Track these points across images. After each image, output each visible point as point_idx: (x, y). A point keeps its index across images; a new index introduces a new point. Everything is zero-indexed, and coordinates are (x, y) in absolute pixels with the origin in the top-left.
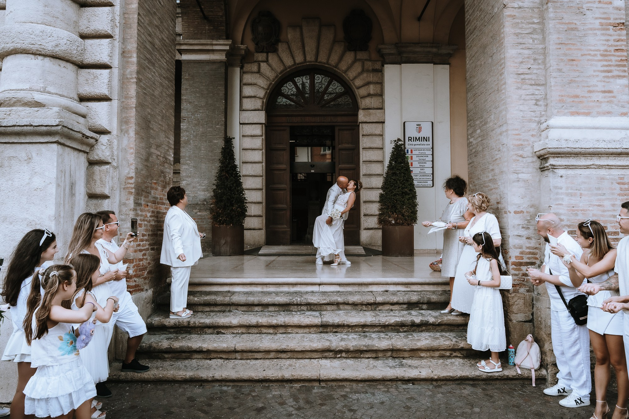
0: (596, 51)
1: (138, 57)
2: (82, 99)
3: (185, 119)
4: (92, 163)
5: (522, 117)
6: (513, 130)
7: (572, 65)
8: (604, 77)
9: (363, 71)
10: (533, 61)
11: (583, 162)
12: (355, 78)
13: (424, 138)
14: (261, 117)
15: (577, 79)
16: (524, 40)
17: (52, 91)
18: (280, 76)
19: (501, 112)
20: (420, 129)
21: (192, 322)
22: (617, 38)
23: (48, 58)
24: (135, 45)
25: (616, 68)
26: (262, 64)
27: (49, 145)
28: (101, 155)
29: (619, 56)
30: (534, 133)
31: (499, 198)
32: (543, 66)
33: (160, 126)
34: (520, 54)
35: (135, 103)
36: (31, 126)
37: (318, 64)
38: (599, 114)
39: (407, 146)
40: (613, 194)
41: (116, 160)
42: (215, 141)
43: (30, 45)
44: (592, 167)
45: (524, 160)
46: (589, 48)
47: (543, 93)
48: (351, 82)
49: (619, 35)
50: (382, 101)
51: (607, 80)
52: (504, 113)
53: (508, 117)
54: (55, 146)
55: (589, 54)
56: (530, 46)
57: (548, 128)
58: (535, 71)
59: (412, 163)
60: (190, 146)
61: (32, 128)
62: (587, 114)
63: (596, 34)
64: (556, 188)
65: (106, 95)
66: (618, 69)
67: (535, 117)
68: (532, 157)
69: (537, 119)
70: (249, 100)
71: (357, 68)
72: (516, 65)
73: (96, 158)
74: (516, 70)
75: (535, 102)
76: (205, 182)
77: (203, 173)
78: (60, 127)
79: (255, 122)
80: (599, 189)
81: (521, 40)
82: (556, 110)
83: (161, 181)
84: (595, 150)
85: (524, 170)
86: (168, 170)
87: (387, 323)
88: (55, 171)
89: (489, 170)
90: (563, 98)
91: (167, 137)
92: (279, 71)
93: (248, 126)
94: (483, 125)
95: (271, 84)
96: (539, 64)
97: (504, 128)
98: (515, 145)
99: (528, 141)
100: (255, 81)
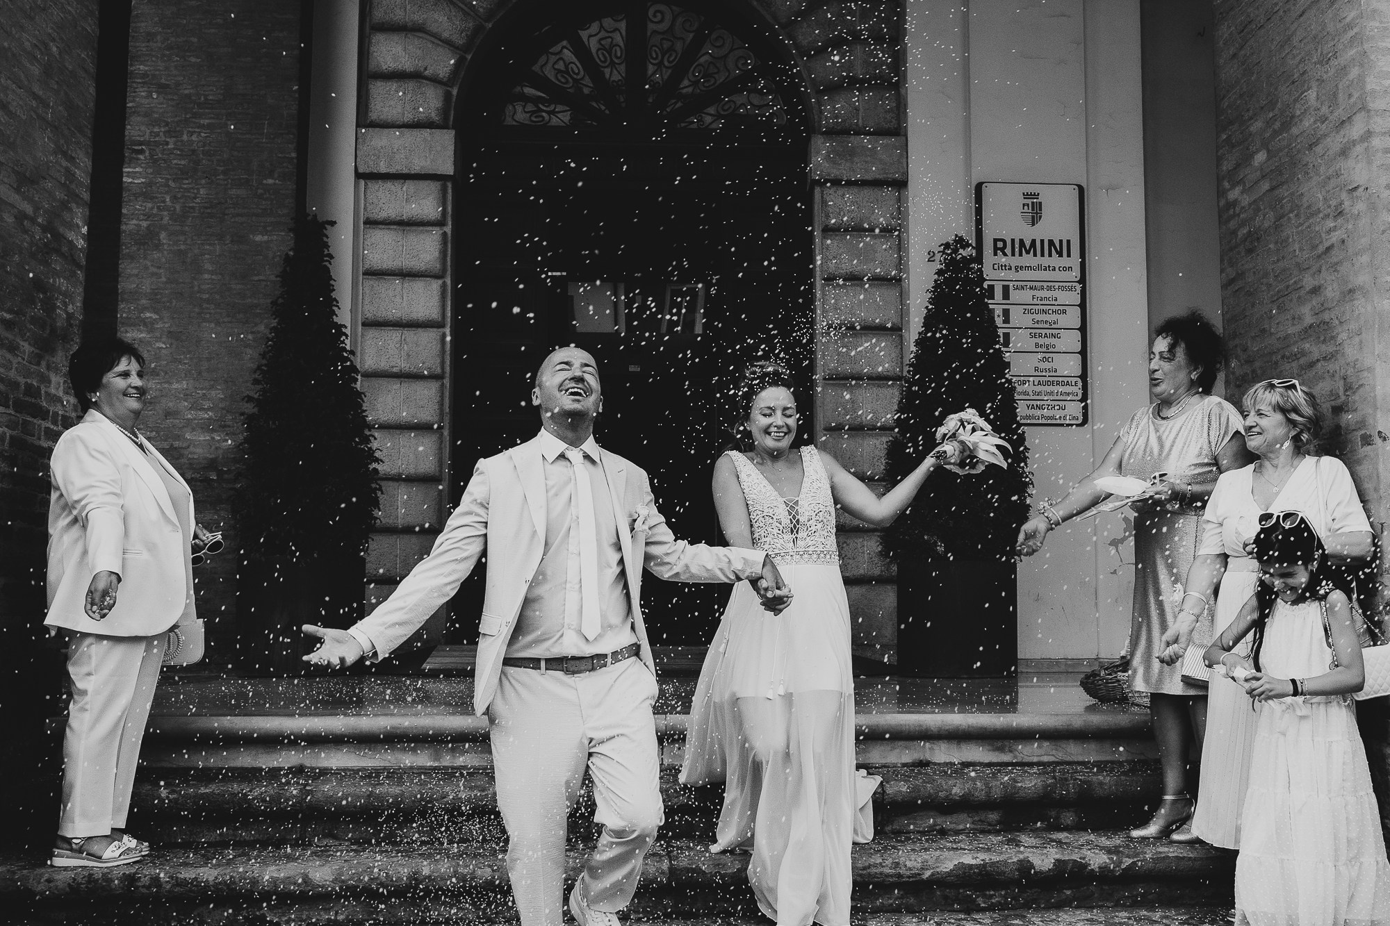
13: (1051, 243)
14: (440, 152)
19: (1344, 70)
20: (1035, 212)
21: (145, 881)
31: (1340, 392)
33: (34, 103)
39: (988, 272)
42: (261, 239)
48: (782, 33)
50: (898, 108)
52: (1354, 72)
53: (1369, 87)
59: (1007, 336)
70: (393, 85)
79: (416, 169)
83: (34, 320)
86: (62, 283)
87: (926, 876)
89: (1302, 292)
91: (65, 154)
93: (389, 185)
94: (1276, 133)
95: (478, 29)
97: (1356, 130)
100: (418, 17)
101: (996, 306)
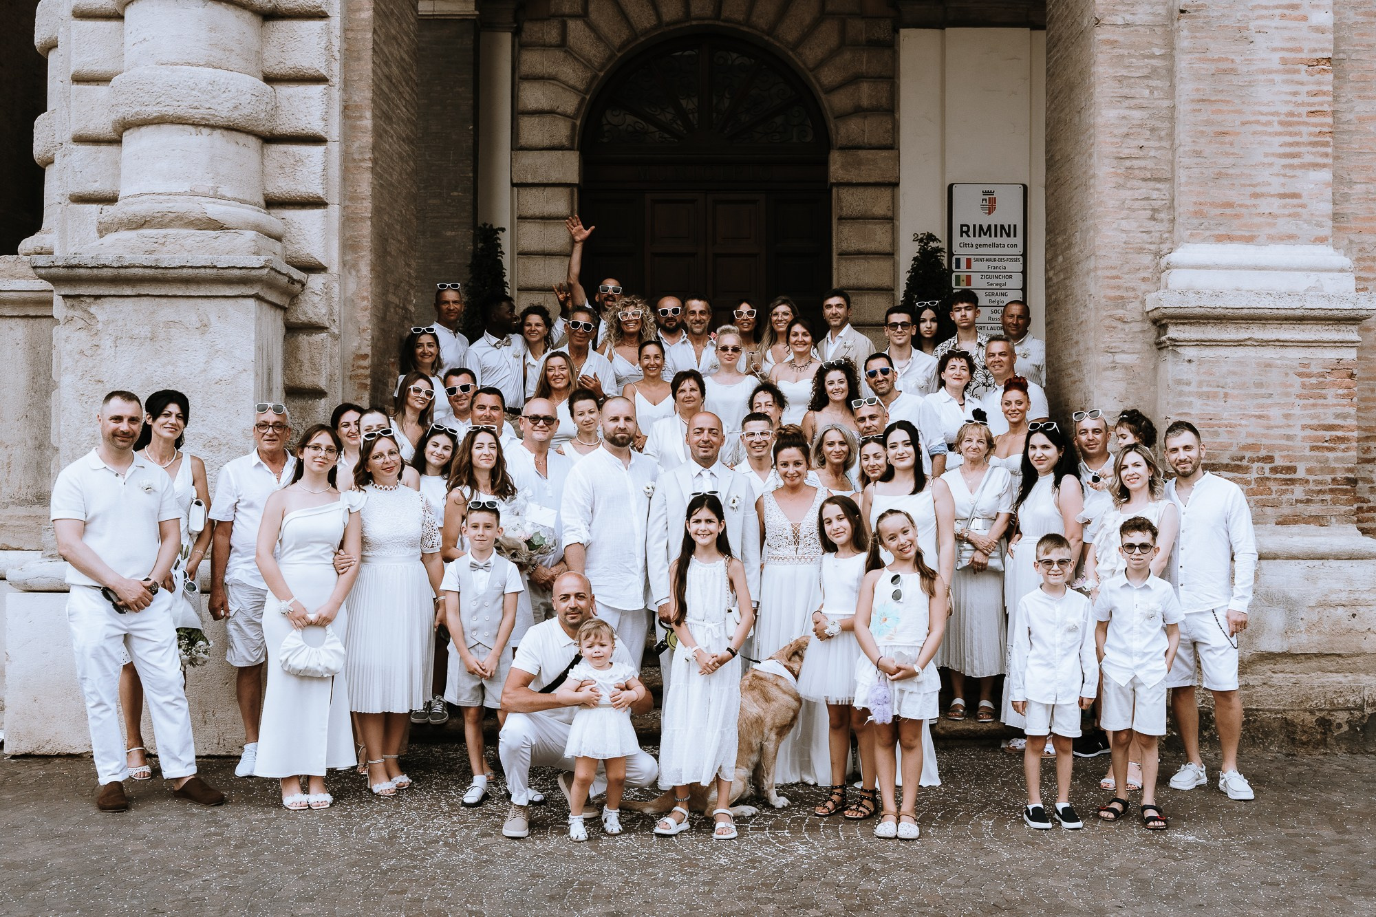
9: (842, 45)
12: (821, 64)
13: (1002, 227)
14: (568, 167)
18: (619, 55)
20: (990, 204)
26: (572, 24)
37: (721, 24)
39: (956, 249)
42: (449, 234)
48: (810, 75)
50: (893, 128)
70: (535, 120)
71: (828, 36)
79: (553, 180)
92: (617, 42)
93: (534, 191)
95: (594, 77)
100: (552, 70)
101: (962, 273)
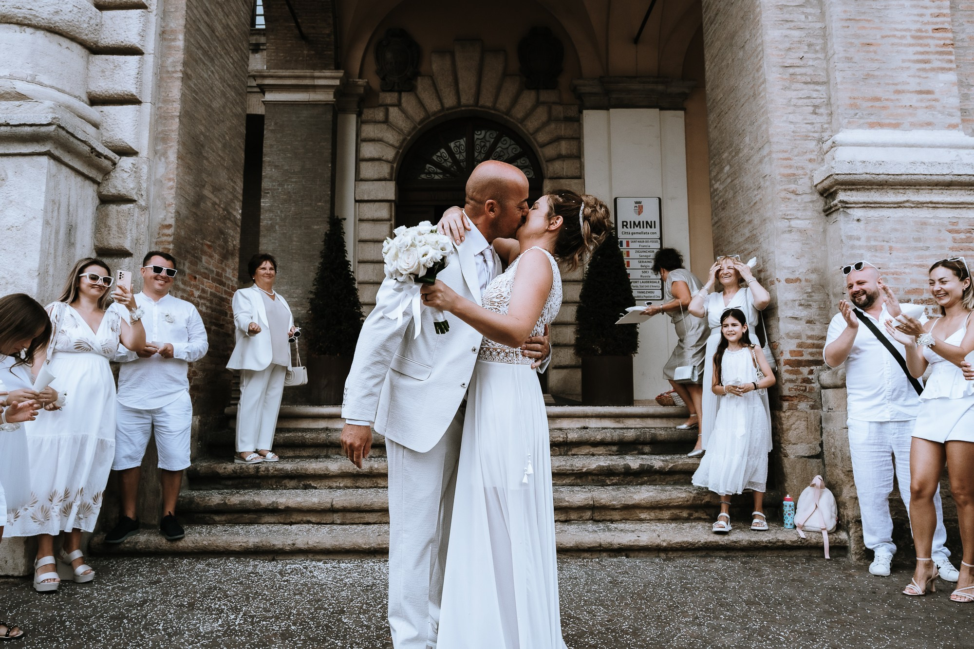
0: (905, 30)
1: (186, 40)
2: (95, 101)
3: (268, 193)
4: (105, 200)
5: (793, 132)
6: (780, 152)
7: (868, 52)
8: (919, 70)
9: (550, 120)
10: (806, 47)
11: (891, 197)
12: (537, 130)
13: (647, 222)
14: (389, 190)
15: (876, 73)
16: (792, 16)
17: (46, 82)
18: (419, 127)
19: (760, 126)
22: (937, 11)
23: (42, 32)
24: (182, 22)
25: (937, 56)
26: (391, 109)
27: (35, 158)
28: (120, 188)
29: (940, 39)
30: (813, 156)
31: (761, 264)
32: (823, 55)
33: (219, 159)
34: (786, 36)
35: (178, 110)
36: (8, 125)
37: (479, 109)
38: (914, 126)
39: (620, 235)
40: (942, 248)
41: (145, 197)
42: (315, 227)
43: (13, 10)
44: (907, 205)
45: (799, 198)
46: (893, 26)
47: (825, 96)
48: (531, 137)
49: (939, 8)
50: (581, 167)
51: (924, 74)
52: (764, 127)
53: (770, 133)
54: (44, 160)
55: (894, 36)
56: (802, 25)
57: (834, 145)
58: (811, 63)
59: (628, 262)
60: (274, 235)
61: (9, 128)
62: (896, 126)
63: (903, 5)
64: (850, 238)
65: (132, 95)
66: (941, 57)
67: (814, 132)
68: (811, 193)
69: (816, 135)
70: (370, 164)
71: (541, 114)
72: (781, 53)
73: (113, 191)
74: (780, 61)
75: (813, 108)
76: (297, 291)
77: (295, 277)
78: (54, 127)
79: (379, 198)
80: (918, 240)
81: (787, 16)
82: (846, 120)
83: (219, 246)
84: (909, 177)
85: (799, 214)
86: (231, 232)
87: (584, 470)
88: (43, 199)
89: (745, 223)
90: (856, 101)
91: (232, 180)
92: (418, 119)
93: (368, 204)
94: (733, 157)
95: (404, 139)
96: (816, 52)
97: (765, 151)
98: (784, 175)
99: (803, 168)
100: (380, 135)
101: (623, 249)
